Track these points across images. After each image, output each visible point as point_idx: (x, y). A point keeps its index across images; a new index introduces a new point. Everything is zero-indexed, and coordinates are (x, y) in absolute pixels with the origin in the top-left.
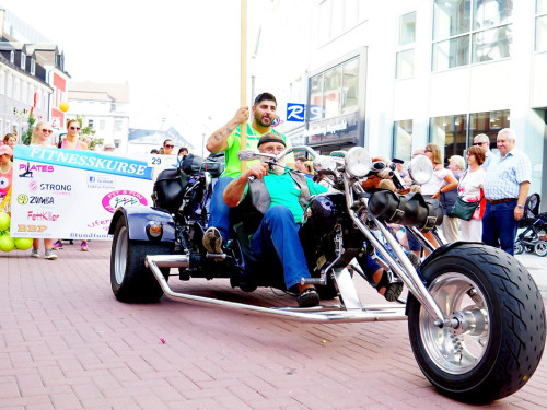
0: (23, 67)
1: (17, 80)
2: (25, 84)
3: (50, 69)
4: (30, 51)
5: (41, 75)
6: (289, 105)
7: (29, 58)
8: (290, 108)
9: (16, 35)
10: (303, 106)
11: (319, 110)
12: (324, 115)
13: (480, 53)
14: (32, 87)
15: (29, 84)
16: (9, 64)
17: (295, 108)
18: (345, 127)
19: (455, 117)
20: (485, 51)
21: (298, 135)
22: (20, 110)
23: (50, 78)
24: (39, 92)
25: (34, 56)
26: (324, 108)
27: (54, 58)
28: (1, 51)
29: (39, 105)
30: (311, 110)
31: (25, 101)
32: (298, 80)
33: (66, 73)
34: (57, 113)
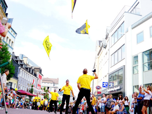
0: (31, 72)
1: (29, 76)
3: (38, 73)
4: (33, 68)
5: (35, 75)
6: (103, 83)
7: (33, 70)
8: (104, 84)
9: (30, 64)
10: (107, 83)
11: (112, 84)
14: (33, 78)
15: (32, 77)
17: (105, 83)
18: (119, 88)
21: (106, 91)
22: (29, 84)
23: (38, 76)
24: (35, 79)
25: (34, 70)
26: (113, 83)
27: (39, 70)
28: (26, 68)
29: (34, 83)
30: (110, 84)
31: (31, 81)
32: (106, 76)
33: (42, 75)
34: (39, 85)
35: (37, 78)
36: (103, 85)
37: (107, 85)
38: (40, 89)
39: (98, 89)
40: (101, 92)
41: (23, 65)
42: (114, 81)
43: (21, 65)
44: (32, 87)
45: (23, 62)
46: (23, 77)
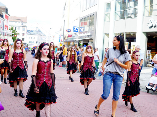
3: (4, 14)
5: (1, 16)
6: (74, 27)
10: (78, 27)
11: (83, 28)
12: (84, 30)
13: (128, 16)
17: (76, 28)
18: (90, 34)
19: (121, 33)
20: (130, 15)
21: (76, 35)
24: (1, 20)
26: (84, 28)
27: (5, 10)
29: (1, 24)
30: (81, 28)
32: (77, 19)
33: (9, 15)
34: (6, 26)
35: (3, 18)
36: (74, 29)
37: (78, 30)
38: (8, 30)
39: (69, 32)
40: (71, 35)
42: (85, 26)
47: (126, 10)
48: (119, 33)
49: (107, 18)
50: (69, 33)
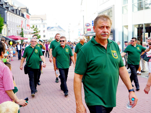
0: (18, 14)
1: (17, 18)
2: (19, 18)
3: (25, 14)
4: (19, 9)
5: (23, 15)
7: (19, 11)
9: (15, 5)
13: (146, 6)
14: (21, 19)
15: (20, 18)
16: (14, 14)
20: (148, 6)
22: (18, 26)
23: (25, 16)
24: (23, 20)
25: (21, 10)
27: (26, 10)
28: (12, 10)
29: (23, 24)
31: (19, 23)
32: (95, 13)
33: (29, 14)
34: (28, 25)
35: (25, 18)
36: (93, 23)
38: (30, 28)
39: (88, 26)
40: (90, 29)
41: (9, 8)
43: (6, 8)
44: (22, 30)
45: (8, 3)
46: (11, 21)
47: (143, 1)
48: (137, 25)
49: (125, 10)
50: (88, 28)
